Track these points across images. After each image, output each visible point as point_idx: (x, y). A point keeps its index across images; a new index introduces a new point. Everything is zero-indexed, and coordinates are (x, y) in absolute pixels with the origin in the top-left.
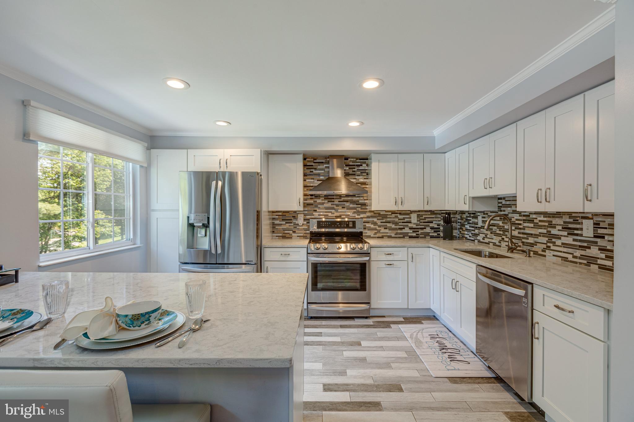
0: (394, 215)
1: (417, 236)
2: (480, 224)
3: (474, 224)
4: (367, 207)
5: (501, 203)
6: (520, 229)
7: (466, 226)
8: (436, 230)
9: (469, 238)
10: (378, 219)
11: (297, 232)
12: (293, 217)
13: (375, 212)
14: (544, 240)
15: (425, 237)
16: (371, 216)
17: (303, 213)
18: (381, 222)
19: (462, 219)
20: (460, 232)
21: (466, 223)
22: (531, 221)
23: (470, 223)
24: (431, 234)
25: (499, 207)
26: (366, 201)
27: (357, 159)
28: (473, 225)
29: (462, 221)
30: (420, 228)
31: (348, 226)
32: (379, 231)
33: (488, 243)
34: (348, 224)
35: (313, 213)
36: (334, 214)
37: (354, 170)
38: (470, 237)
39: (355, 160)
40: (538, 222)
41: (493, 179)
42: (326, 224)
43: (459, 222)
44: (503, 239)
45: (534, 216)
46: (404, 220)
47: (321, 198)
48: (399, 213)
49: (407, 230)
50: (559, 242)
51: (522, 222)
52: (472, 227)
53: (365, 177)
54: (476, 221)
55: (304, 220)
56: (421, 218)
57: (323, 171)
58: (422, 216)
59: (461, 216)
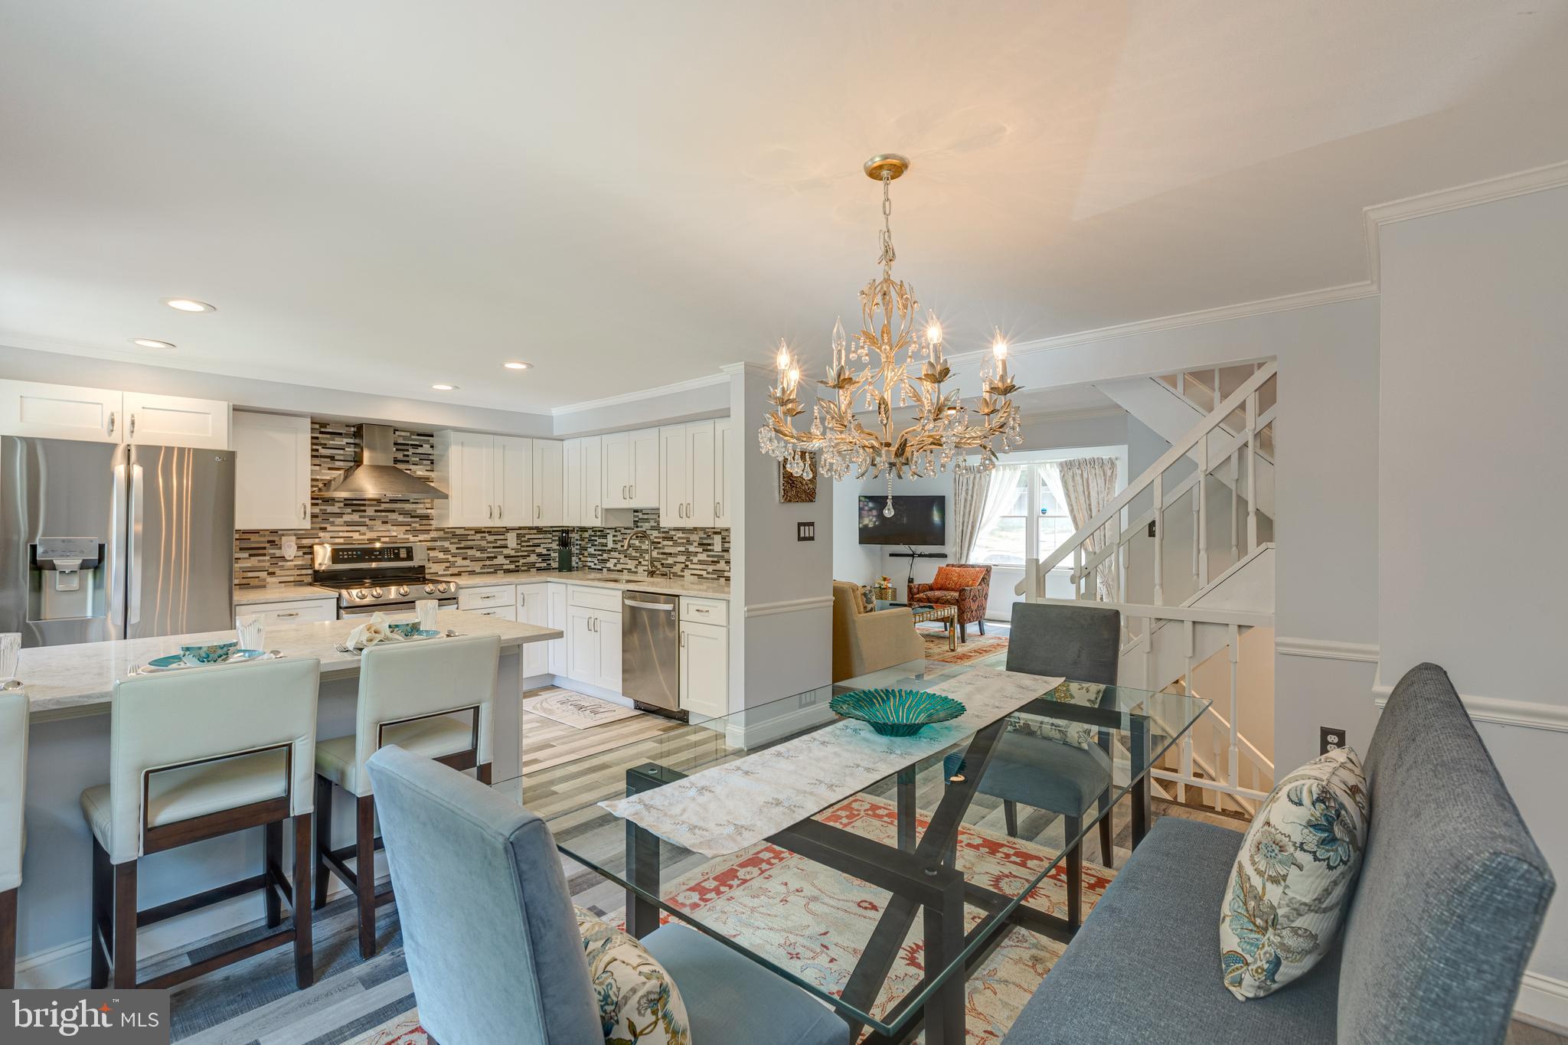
0: (479, 536)
1: (517, 568)
2: (610, 545)
3: (602, 546)
4: (431, 522)
5: (638, 516)
6: (660, 548)
7: (589, 550)
8: (545, 558)
9: (593, 566)
10: (451, 543)
11: (278, 572)
12: (269, 542)
13: (447, 530)
14: (682, 559)
15: (528, 570)
16: (438, 538)
17: (295, 535)
18: (457, 548)
19: (582, 539)
20: (580, 559)
21: (590, 546)
22: (671, 539)
23: (596, 545)
24: (537, 565)
25: (634, 521)
26: (429, 511)
27: (412, 433)
28: (600, 548)
29: (583, 543)
30: (522, 556)
31: (397, 558)
32: (453, 564)
33: (621, 571)
34: (398, 553)
35: (318, 534)
36: (364, 534)
37: (406, 453)
38: (595, 564)
39: (408, 434)
40: (677, 539)
41: (634, 487)
42: (352, 555)
43: (577, 545)
44: (640, 562)
45: (673, 533)
46: (496, 543)
47: (336, 504)
48: (488, 532)
49: (500, 560)
50: (695, 560)
51: (660, 540)
52: (599, 550)
53: (429, 468)
54: (604, 541)
55: (298, 547)
56: (523, 539)
57: (341, 452)
58: (525, 537)
59: (581, 535)
